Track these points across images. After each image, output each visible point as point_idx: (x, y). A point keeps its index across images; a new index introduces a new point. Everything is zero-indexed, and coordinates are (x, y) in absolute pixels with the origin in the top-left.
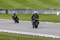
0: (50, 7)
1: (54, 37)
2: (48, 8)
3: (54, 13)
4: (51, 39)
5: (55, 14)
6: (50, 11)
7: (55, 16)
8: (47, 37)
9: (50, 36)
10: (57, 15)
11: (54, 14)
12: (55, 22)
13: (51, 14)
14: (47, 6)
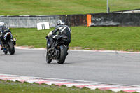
0: (22, 10)
1: (31, 82)
2: (17, 14)
3: (30, 24)
4: (25, 85)
5: (33, 26)
6: (21, 21)
7: (32, 32)
8: (14, 80)
9: (22, 79)
10: (39, 29)
11: (30, 27)
12: (33, 45)
13: (24, 28)
14: (14, 10)
